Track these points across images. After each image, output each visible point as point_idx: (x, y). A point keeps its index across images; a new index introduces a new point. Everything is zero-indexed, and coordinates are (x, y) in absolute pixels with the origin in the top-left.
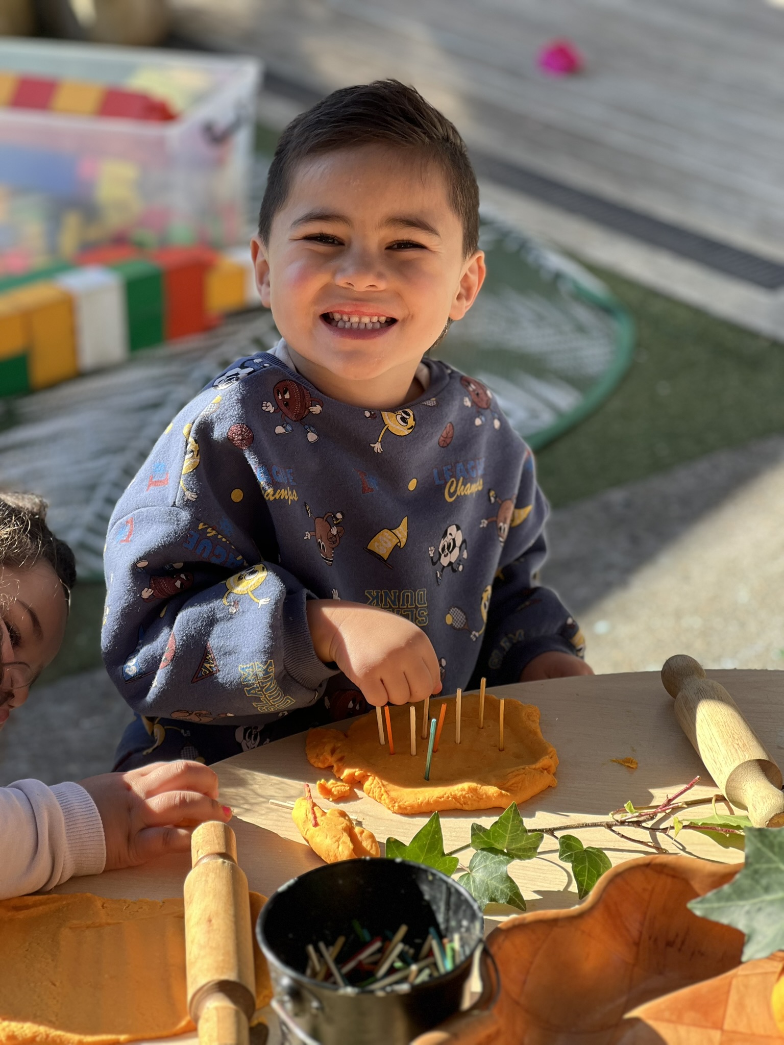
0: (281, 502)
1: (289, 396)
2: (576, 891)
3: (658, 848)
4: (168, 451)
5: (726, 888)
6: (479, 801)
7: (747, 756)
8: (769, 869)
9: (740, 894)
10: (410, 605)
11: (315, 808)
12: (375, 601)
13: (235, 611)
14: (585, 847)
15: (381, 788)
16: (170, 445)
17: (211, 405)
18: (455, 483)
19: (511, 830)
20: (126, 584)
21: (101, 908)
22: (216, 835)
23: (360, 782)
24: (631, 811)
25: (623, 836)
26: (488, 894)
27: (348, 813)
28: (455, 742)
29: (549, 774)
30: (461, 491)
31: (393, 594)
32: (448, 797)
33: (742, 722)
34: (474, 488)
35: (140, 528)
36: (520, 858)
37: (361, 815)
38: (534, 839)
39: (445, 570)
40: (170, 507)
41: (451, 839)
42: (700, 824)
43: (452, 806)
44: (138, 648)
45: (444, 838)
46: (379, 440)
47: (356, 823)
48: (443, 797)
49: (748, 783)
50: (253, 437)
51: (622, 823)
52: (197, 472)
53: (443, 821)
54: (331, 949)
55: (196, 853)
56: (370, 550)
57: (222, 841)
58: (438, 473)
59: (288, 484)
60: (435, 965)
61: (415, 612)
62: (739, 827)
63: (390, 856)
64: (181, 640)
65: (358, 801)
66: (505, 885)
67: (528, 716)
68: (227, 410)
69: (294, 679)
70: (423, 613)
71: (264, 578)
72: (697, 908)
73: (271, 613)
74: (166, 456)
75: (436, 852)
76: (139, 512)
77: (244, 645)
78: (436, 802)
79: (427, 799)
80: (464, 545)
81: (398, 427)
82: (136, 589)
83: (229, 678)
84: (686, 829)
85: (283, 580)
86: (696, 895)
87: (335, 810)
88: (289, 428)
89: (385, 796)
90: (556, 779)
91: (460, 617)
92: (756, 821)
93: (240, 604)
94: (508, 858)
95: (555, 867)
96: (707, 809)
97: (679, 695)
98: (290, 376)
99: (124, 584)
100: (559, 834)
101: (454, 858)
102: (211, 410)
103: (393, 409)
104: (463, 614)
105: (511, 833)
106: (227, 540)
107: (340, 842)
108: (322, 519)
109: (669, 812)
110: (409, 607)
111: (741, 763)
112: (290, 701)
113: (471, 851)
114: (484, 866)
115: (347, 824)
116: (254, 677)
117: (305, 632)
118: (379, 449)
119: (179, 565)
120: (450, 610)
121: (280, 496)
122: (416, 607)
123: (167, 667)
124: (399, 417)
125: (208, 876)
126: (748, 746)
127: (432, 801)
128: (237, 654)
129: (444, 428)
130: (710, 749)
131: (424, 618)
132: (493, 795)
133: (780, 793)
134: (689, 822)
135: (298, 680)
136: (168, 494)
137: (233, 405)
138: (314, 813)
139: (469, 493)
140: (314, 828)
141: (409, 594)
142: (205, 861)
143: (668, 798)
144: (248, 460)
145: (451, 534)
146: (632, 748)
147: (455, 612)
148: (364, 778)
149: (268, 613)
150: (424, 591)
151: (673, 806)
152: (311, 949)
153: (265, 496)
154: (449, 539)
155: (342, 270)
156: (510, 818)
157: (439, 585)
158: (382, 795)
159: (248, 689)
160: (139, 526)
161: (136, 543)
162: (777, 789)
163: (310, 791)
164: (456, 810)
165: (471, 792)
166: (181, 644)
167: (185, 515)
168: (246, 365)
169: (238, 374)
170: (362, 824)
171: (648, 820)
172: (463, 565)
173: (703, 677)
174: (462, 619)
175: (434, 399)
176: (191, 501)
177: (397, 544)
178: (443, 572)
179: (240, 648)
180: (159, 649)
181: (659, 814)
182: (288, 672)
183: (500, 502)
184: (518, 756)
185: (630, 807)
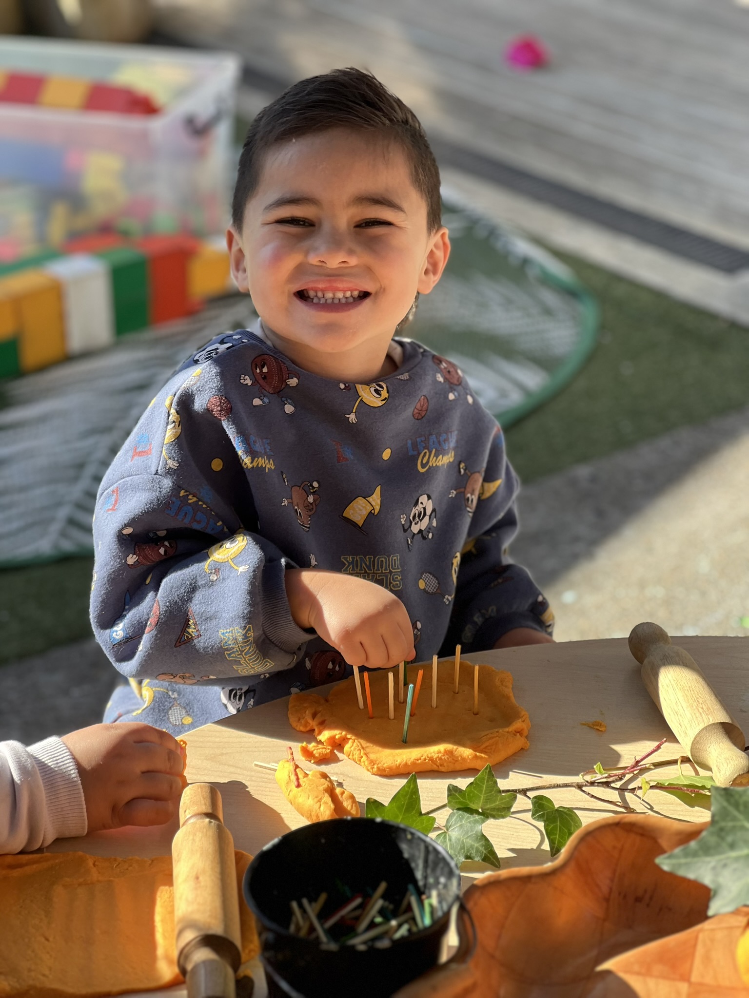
0: (259, 470)
1: (267, 369)
2: (548, 849)
3: (626, 806)
4: (151, 423)
5: (693, 844)
6: (454, 763)
7: (711, 720)
8: (734, 827)
9: (707, 850)
10: (384, 570)
11: (297, 770)
12: (351, 566)
13: (215, 579)
14: (556, 807)
15: (360, 750)
16: (153, 417)
17: (191, 377)
18: (428, 454)
19: (486, 790)
20: (112, 551)
21: (93, 866)
22: (203, 796)
23: (340, 745)
24: (601, 772)
25: (593, 796)
26: (464, 851)
27: (329, 775)
28: (431, 707)
29: (521, 736)
30: (433, 462)
31: (368, 560)
32: (425, 759)
33: (705, 686)
34: (446, 460)
35: (124, 497)
36: (494, 817)
37: (341, 776)
38: (507, 799)
39: (415, 537)
40: (153, 476)
41: (427, 799)
42: (666, 785)
43: (429, 768)
44: (124, 613)
45: (421, 799)
46: (354, 411)
47: (337, 785)
48: (420, 759)
49: (712, 745)
50: (231, 408)
51: (592, 784)
52: (178, 441)
53: (420, 782)
54: (314, 904)
55: (184, 812)
56: (345, 518)
57: (208, 802)
58: (412, 444)
59: (266, 453)
60: (414, 919)
61: (389, 577)
62: (703, 787)
63: (369, 816)
64: (165, 606)
65: (339, 763)
66: (480, 843)
67: (501, 681)
68: (206, 382)
69: (273, 643)
70: (397, 578)
71: (244, 546)
72: (665, 863)
73: (249, 580)
74: (149, 428)
75: (414, 812)
76: (124, 482)
77: (224, 611)
78: (414, 764)
79: (405, 761)
80: (433, 514)
81: (371, 399)
82: (121, 556)
83: (211, 642)
84: (653, 789)
85: (263, 548)
86: (662, 851)
87: (316, 772)
88: (266, 400)
89: (364, 758)
90: (528, 742)
91: (432, 582)
92: (720, 782)
93: (220, 571)
94: (482, 817)
95: (527, 826)
96: (673, 770)
97: (646, 662)
98: (268, 351)
99: (110, 550)
100: (531, 794)
101: (431, 817)
102: (192, 382)
103: (367, 382)
104: (435, 579)
105: (485, 794)
106: (208, 507)
107: (322, 803)
108: (299, 488)
109: (637, 773)
110: (384, 572)
111: (706, 725)
112: (269, 664)
113: (447, 811)
114: (460, 825)
115: (328, 785)
116: (234, 641)
117: (284, 598)
118: (353, 420)
119: (162, 533)
120: (422, 576)
121: (258, 464)
122: (391, 572)
123: (152, 632)
124: (372, 389)
125: (196, 835)
126: (712, 710)
127: (409, 763)
128: (217, 620)
129: (417, 401)
130: (676, 712)
131: (398, 583)
132: (468, 757)
133: (743, 754)
134: (656, 783)
135: (277, 644)
136: (151, 463)
137: (212, 377)
138: (296, 775)
139: (440, 465)
140: (296, 789)
141: (384, 560)
142: (192, 821)
143: (635, 759)
144: (227, 430)
145: (422, 503)
146: (601, 711)
147: (427, 577)
148: (345, 740)
149: (246, 581)
150: (397, 557)
151: (641, 767)
152: (294, 905)
153: (243, 465)
154: (420, 507)
155: (316, 249)
156: (484, 779)
157: (410, 551)
158: (362, 757)
159: (229, 652)
160: (124, 495)
161: (121, 511)
162: (740, 751)
163: (292, 754)
164: (433, 771)
165: (447, 754)
166: (164, 609)
167: (167, 483)
168: (225, 341)
169: (217, 349)
170: (343, 785)
171: (617, 781)
172: (432, 533)
173: (669, 643)
174: (434, 584)
175: (407, 374)
176: (172, 469)
177: (371, 512)
178: (414, 539)
179: (221, 614)
180: (145, 614)
181: (627, 775)
182: (267, 636)
183: (469, 474)
184: (492, 720)
185: (600, 768)
